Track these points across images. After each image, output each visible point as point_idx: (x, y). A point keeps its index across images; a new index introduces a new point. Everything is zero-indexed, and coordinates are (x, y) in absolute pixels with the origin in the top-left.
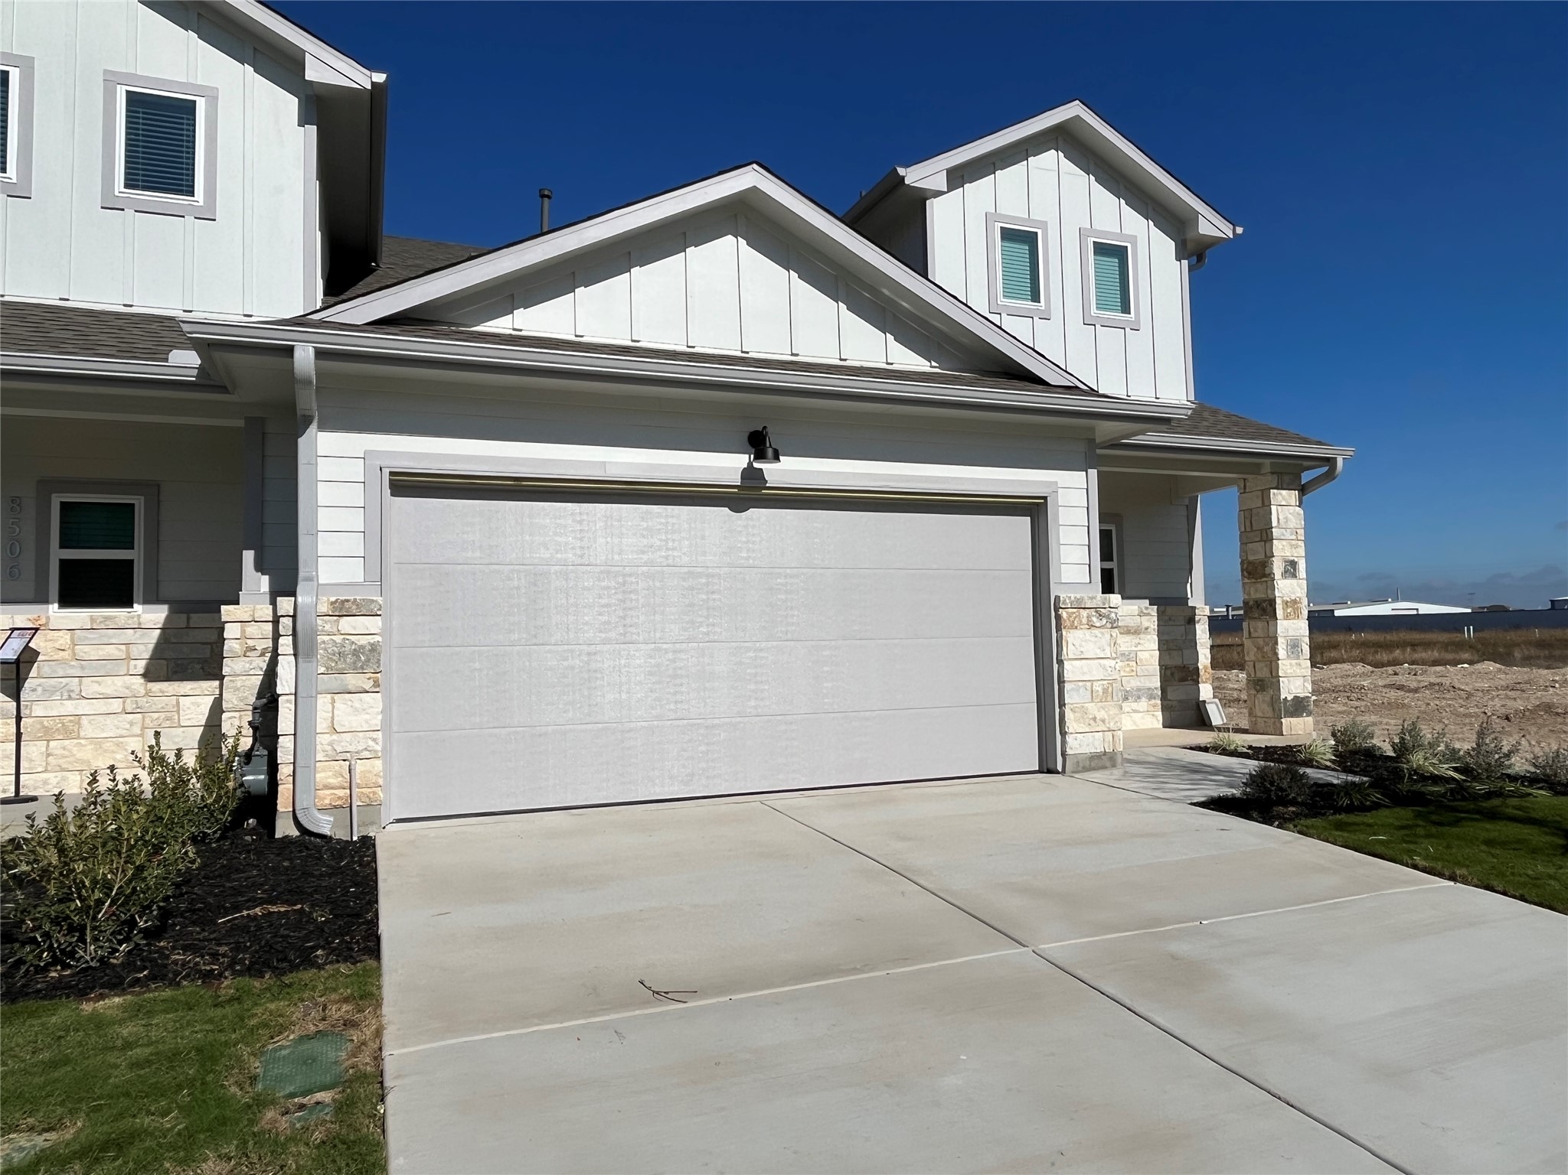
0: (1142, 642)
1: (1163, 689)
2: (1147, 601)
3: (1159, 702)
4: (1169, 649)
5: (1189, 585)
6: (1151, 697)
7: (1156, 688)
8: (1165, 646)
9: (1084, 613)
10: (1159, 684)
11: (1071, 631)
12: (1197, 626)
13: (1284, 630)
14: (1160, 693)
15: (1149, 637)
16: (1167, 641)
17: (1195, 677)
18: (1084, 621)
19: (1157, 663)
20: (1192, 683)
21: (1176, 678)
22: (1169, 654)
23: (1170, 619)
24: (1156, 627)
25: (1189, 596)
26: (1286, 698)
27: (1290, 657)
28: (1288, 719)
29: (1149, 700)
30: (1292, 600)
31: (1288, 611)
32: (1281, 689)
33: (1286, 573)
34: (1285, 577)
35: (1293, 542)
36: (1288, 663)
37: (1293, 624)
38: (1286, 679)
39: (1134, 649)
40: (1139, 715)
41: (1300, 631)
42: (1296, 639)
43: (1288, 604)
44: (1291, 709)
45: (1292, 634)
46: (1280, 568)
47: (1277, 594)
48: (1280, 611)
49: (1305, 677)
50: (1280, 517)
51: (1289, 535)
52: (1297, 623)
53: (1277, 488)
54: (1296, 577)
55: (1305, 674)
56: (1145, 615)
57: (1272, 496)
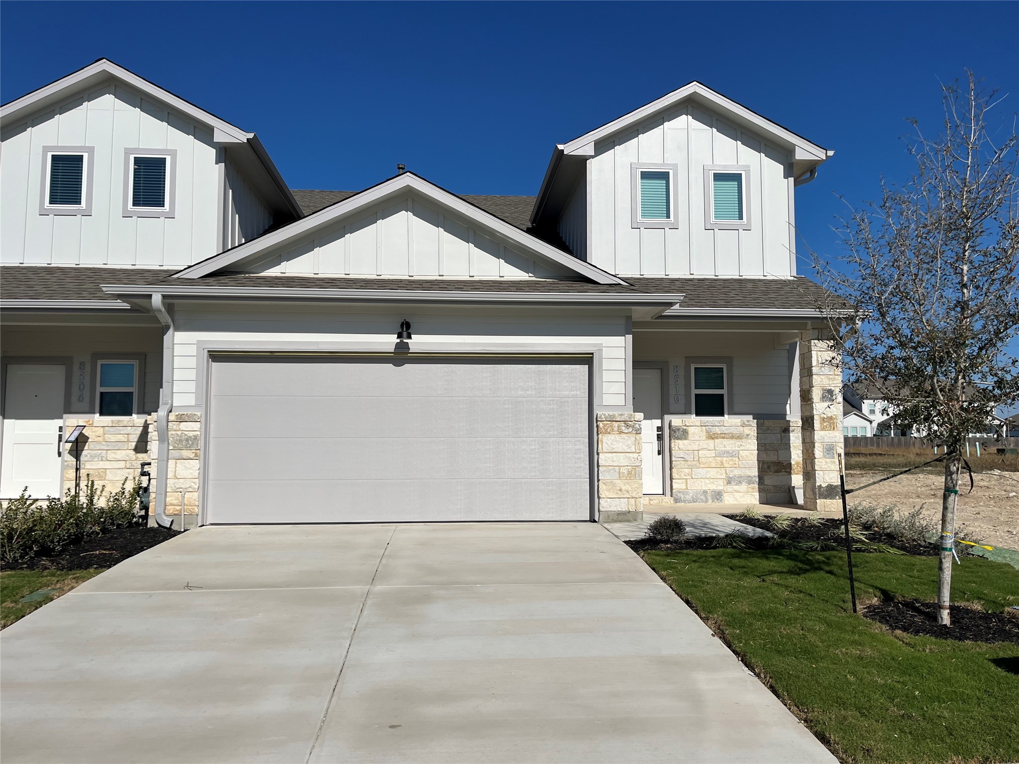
0: (744, 444)
1: (761, 478)
2: (751, 416)
3: (757, 486)
4: (766, 450)
5: (788, 406)
7: (754, 477)
8: (762, 447)
9: (616, 424)
10: (757, 474)
11: (606, 435)
12: (791, 434)
13: (820, 438)
14: (757, 480)
15: (750, 441)
16: (765, 444)
17: (788, 470)
18: (616, 429)
19: (756, 459)
20: (785, 473)
21: (772, 470)
22: (766, 453)
23: (768, 429)
24: (756, 434)
25: (788, 412)
26: (821, 485)
27: (825, 457)
28: (822, 500)
29: (749, 484)
30: (828, 417)
31: (825, 424)
32: (817, 479)
33: (823, 399)
34: (823, 401)
35: (831, 377)
36: (823, 460)
37: (829, 434)
38: (821, 472)
39: (737, 448)
40: (740, 494)
41: (836, 439)
42: (832, 444)
43: (825, 420)
44: (825, 493)
45: (828, 441)
46: (819, 395)
47: (815, 412)
48: (817, 424)
49: (838, 471)
50: (820, 359)
51: (827, 372)
52: (832, 433)
53: (818, 339)
54: (833, 400)
55: (838, 469)
56: (747, 425)
57: (812, 345)
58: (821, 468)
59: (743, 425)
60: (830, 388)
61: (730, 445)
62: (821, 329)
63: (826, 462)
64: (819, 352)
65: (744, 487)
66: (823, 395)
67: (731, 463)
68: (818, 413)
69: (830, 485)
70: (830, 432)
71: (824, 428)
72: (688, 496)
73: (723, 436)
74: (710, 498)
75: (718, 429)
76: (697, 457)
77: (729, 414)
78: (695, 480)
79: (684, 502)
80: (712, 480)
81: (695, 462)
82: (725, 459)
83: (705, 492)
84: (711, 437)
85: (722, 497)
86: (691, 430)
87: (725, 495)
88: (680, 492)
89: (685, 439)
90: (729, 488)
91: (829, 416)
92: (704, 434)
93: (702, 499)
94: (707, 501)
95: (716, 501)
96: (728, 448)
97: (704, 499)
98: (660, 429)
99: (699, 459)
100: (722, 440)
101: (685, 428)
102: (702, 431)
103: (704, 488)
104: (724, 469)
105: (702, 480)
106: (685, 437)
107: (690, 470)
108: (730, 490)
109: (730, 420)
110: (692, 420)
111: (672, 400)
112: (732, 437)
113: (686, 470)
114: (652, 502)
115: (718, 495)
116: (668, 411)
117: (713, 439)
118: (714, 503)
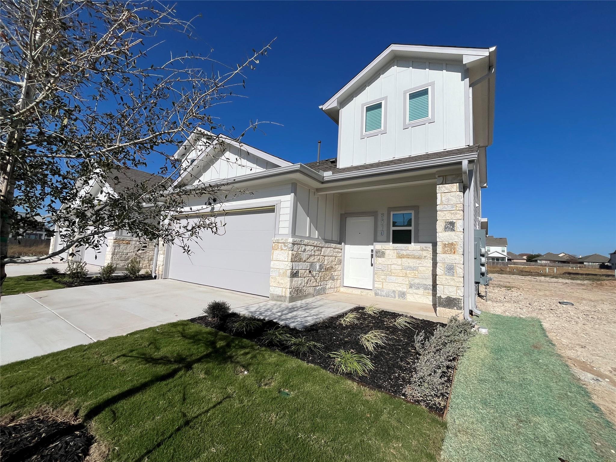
0: (422, 262)
6: (425, 289)
9: (280, 244)
11: (275, 251)
13: (442, 259)
26: (440, 296)
27: (446, 274)
28: (442, 308)
31: (446, 249)
32: (437, 291)
33: (446, 229)
34: (446, 231)
35: (453, 212)
36: (444, 277)
38: (442, 286)
39: (417, 265)
40: (418, 296)
41: (455, 261)
42: (452, 265)
43: (446, 246)
44: (445, 303)
45: (448, 262)
46: (442, 226)
47: (438, 240)
48: (439, 249)
49: (458, 287)
50: (443, 199)
51: (449, 208)
52: (453, 256)
53: (442, 184)
54: (454, 230)
55: (458, 285)
56: (425, 250)
57: (437, 189)
58: (441, 283)
59: (422, 250)
60: (451, 221)
61: (412, 262)
62: (446, 176)
63: (446, 279)
64: (443, 194)
65: (421, 291)
66: (445, 226)
67: (412, 274)
68: (441, 240)
69: (449, 297)
70: (451, 255)
71: (445, 252)
73: (408, 256)
74: (397, 296)
75: (405, 252)
76: (390, 269)
77: (415, 243)
78: (388, 283)
79: (381, 296)
80: (399, 284)
81: (389, 272)
82: (408, 271)
83: (394, 291)
84: (400, 257)
85: (406, 296)
86: (387, 252)
87: (408, 295)
88: (378, 290)
89: (383, 257)
90: (411, 291)
91: (450, 242)
92: (395, 254)
93: (392, 296)
94: (395, 297)
95: (401, 298)
96: (411, 265)
97: (393, 296)
98: (372, 251)
100: (407, 259)
101: (383, 250)
102: (394, 253)
103: (394, 289)
104: (407, 278)
105: (392, 283)
107: (385, 277)
108: (411, 292)
109: (413, 247)
110: (388, 246)
111: (379, 234)
112: (414, 258)
113: (383, 277)
114: (362, 294)
115: (403, 295)
116: (376, 240)
117: (401, 258)
118: (399, 300)
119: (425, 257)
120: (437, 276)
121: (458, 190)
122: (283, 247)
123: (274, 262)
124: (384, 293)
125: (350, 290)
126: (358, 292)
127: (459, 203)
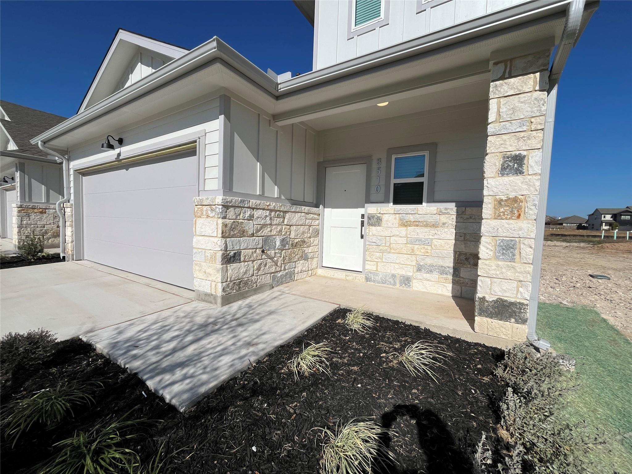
0: (439, 233)
1: (456, 269)
3: (450, 277)
7: (448, 267)
9: (205, 208)
10: (452, 265)
11: (198, 219)
13: (491, 230)
14: (451, 271)
15: (446, 230)
18: (204, 213)
19: (452, 248)
24: (454, 223)
26: (484, 297)
27: (497, 258)
28: (485, 319)
29: (441, 274)
30: (509, 199)
31: (502, 210)
32: (479, 288)
33: (504, 170)
34: (503, 175)
35: (522, 134)
36: (493, 263)
37: (508, 224)
38: (488, 280)
39: (431, 237)
40: (430, 283)
41: (520, 232)
42: (512, 241)
43: (503, 203)
44: (491, 310)
45: (504, 235)
46: (496, 165)
47: (485, 192)
48: (487, 209)
49: (521, 281)
50: (503, 110)
51: (514, 127)
52: (514, 224)
53: (502, 78)
54: (521, 173)
55: (522, 279)
56: (444, 213)
57: (491, 89)
58: (487, 273)
59: (440, 213)
60: (517, 153)
61: (422, 233)
62: (511, 60)
63: (498, 266)
64: (502, 100)
65: (435, 276)
66: (502, 165)
67: (422, 251)
68: (491, 193)
69: (501, 300)
70: (511, 221)
71: (499, 216)
72: (377, 277)
73: (416, 224)
74: (398, 282)
75: (412, 217)
76: (389, 243)
77: (428, 202)
78: (385, 263)
79: (374, 281)
80: (401, 266)
81: (386, 247)
82: (417, 246)
83: (394, 276)
84: (405, 224)
85: (411, 283)
86: (385, 218)
87: (414, 281)
88: (371, 273)
89: (379, 226)
90: (419, 275)
91: (511, 196)
92: (397, 221)
93: (390, 282)
94: (395, 284)
95: (404, 285)
96: (421, 236)
97: (392, 282)
98: (363, 216)
99: (390, 245)
100: (415, 228)
101: (379, 215)
102: (395, 219)
103: (393, 272)
104: (414, 256)
105: (392, 264)
106: (379, 223)
107: (381, 254)
108: (419, 277)
109: (425, 208)
110: (387, 208)
111: (373, 190)
112: (426, 226)
113: (378, 254)
114: (348, 278)
115: (407, 281)
116: (369, 200)
117: (406, 226)
118: (401, 288)
119: (444, 224)
120: (480, 261)
121: (537, 88)
122: (209, 212)
123: (198, 237)
124: (378, 278)
125: (330, 273)
126: (341, 275)
127: (538, 114)
